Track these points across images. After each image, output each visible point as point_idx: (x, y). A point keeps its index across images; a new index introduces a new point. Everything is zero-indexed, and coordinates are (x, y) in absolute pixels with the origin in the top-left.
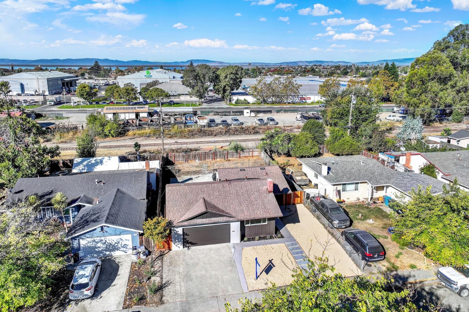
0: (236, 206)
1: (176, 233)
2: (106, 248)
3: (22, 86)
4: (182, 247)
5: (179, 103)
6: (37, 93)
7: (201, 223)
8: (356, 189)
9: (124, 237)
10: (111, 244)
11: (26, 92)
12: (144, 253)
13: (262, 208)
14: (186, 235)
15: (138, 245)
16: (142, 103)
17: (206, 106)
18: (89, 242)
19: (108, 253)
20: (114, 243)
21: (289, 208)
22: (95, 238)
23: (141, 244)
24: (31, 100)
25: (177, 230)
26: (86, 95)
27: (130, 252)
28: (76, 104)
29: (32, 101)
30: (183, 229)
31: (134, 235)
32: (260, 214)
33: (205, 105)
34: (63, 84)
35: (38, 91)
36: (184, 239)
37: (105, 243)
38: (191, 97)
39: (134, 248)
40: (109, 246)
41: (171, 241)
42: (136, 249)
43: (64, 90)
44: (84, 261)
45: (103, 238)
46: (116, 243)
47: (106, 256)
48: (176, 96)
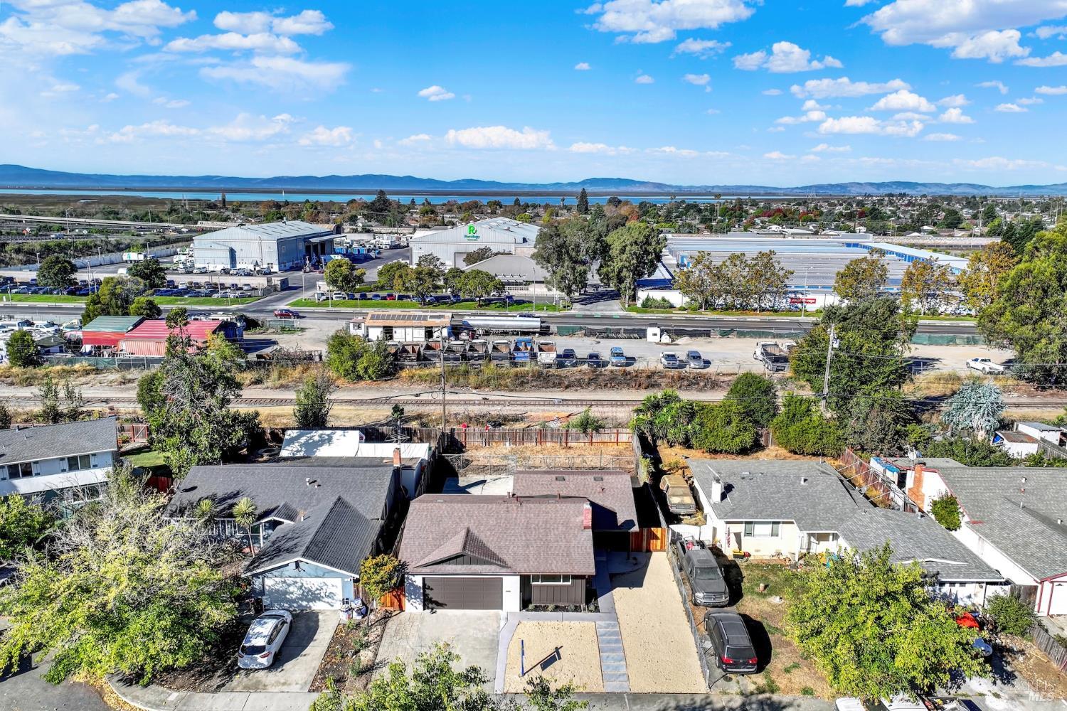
0: (518, 547)
1: (412, 584)
2: (303, 594)
3: (232, 252)
4: (421, 607)
5: (524, 302)
6: (258, 268)
7: (451, 571)
8: (774, 534)
9: (329, 581)
10: (310, 591)
11: (238, 266)
12: (359, 612)
13: (563, 556)
14: (429, 588)
15: (352, 596)
16: (449, 298)
17: (580, 310)
19: (304, 603)
21: (635, 559)
23: (357, 597)
24: (245, 285)
25: (414, 578)
26: (342, 282)
27: (339, 605)
28: (324, 297)
29: (245, 288)
30: (424, 579)
31: (346, 580)
32: (556, 567)
33: (577, 310)
34: (308, 248)
35: (259, 263)
36: (425, 595)
37: (301, 587)
38: (550, 290)
39: (346, 601)
41: (404, 595)
42: (347, 603)
43: (308, 262)
44: (267, 613)
48: (521, 284)
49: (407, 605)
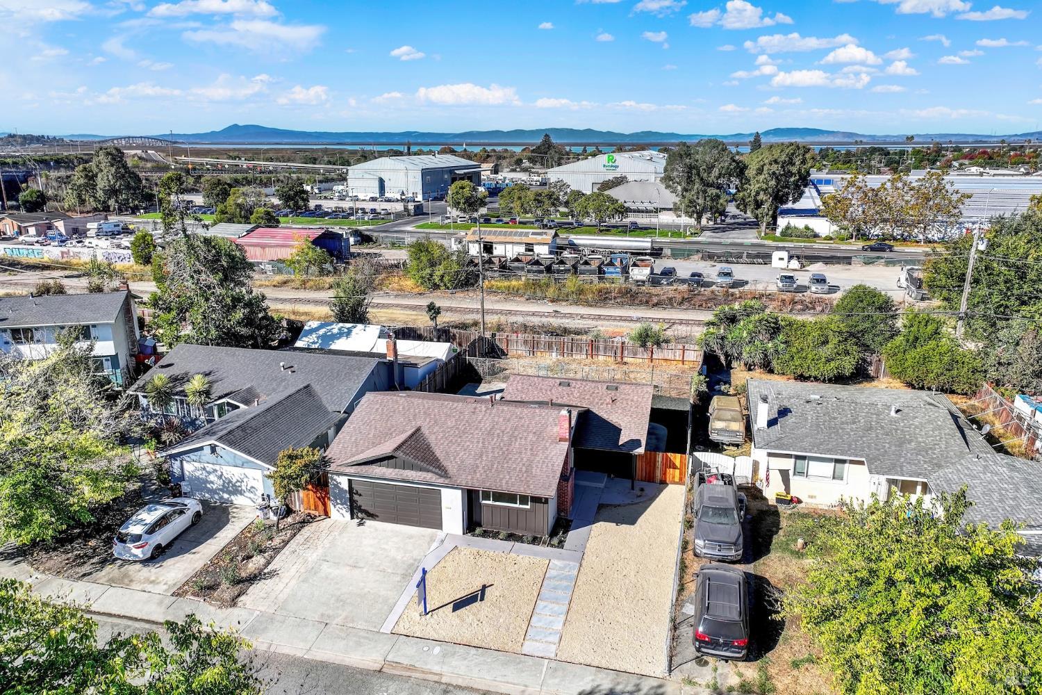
1: (337, 486)
4: (348, 515)
14: (354, 492)
18: (196, 469)
20: (234, 481)
22: (206, 465)
25: (340, 479)
30: (350, 481)
36: (351, 500)
40: (228, 483)
41: (329, 499)
45: (217, 467)
46: (238, 481)
47: (223, 501)
49: (333, 510)
